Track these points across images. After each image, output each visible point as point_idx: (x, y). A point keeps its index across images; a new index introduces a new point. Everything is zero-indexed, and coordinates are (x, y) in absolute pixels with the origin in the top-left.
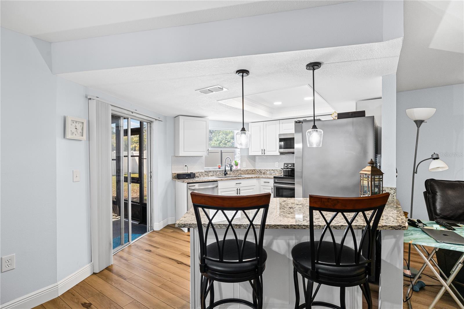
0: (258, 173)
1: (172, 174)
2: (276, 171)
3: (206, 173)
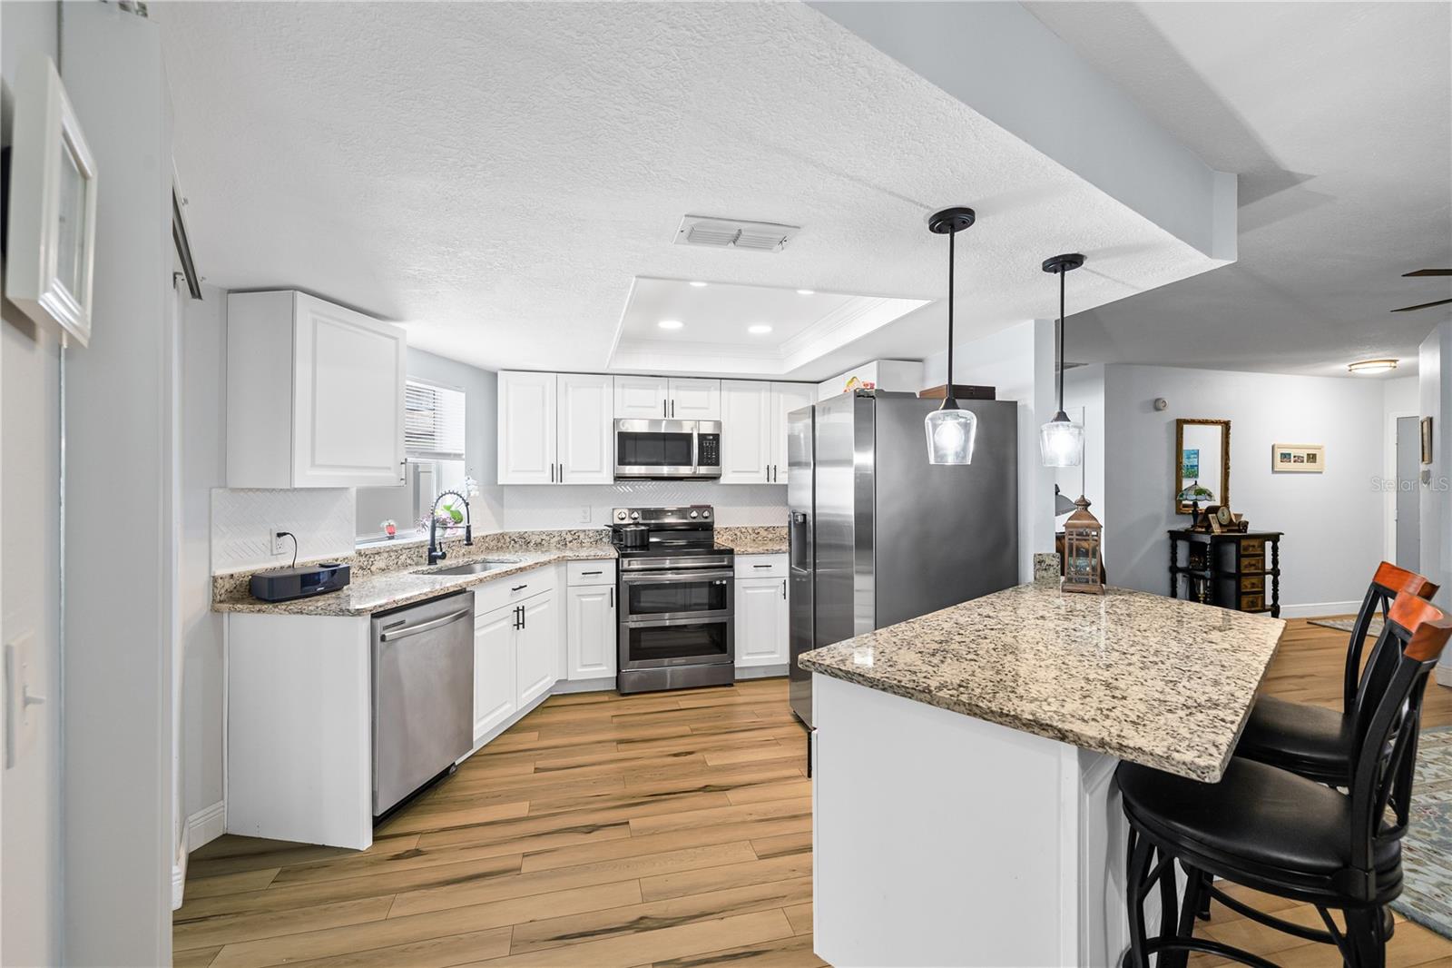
0: (517, 545)
1: (215, 579)
2: (582, 536)
3: (364, 559)
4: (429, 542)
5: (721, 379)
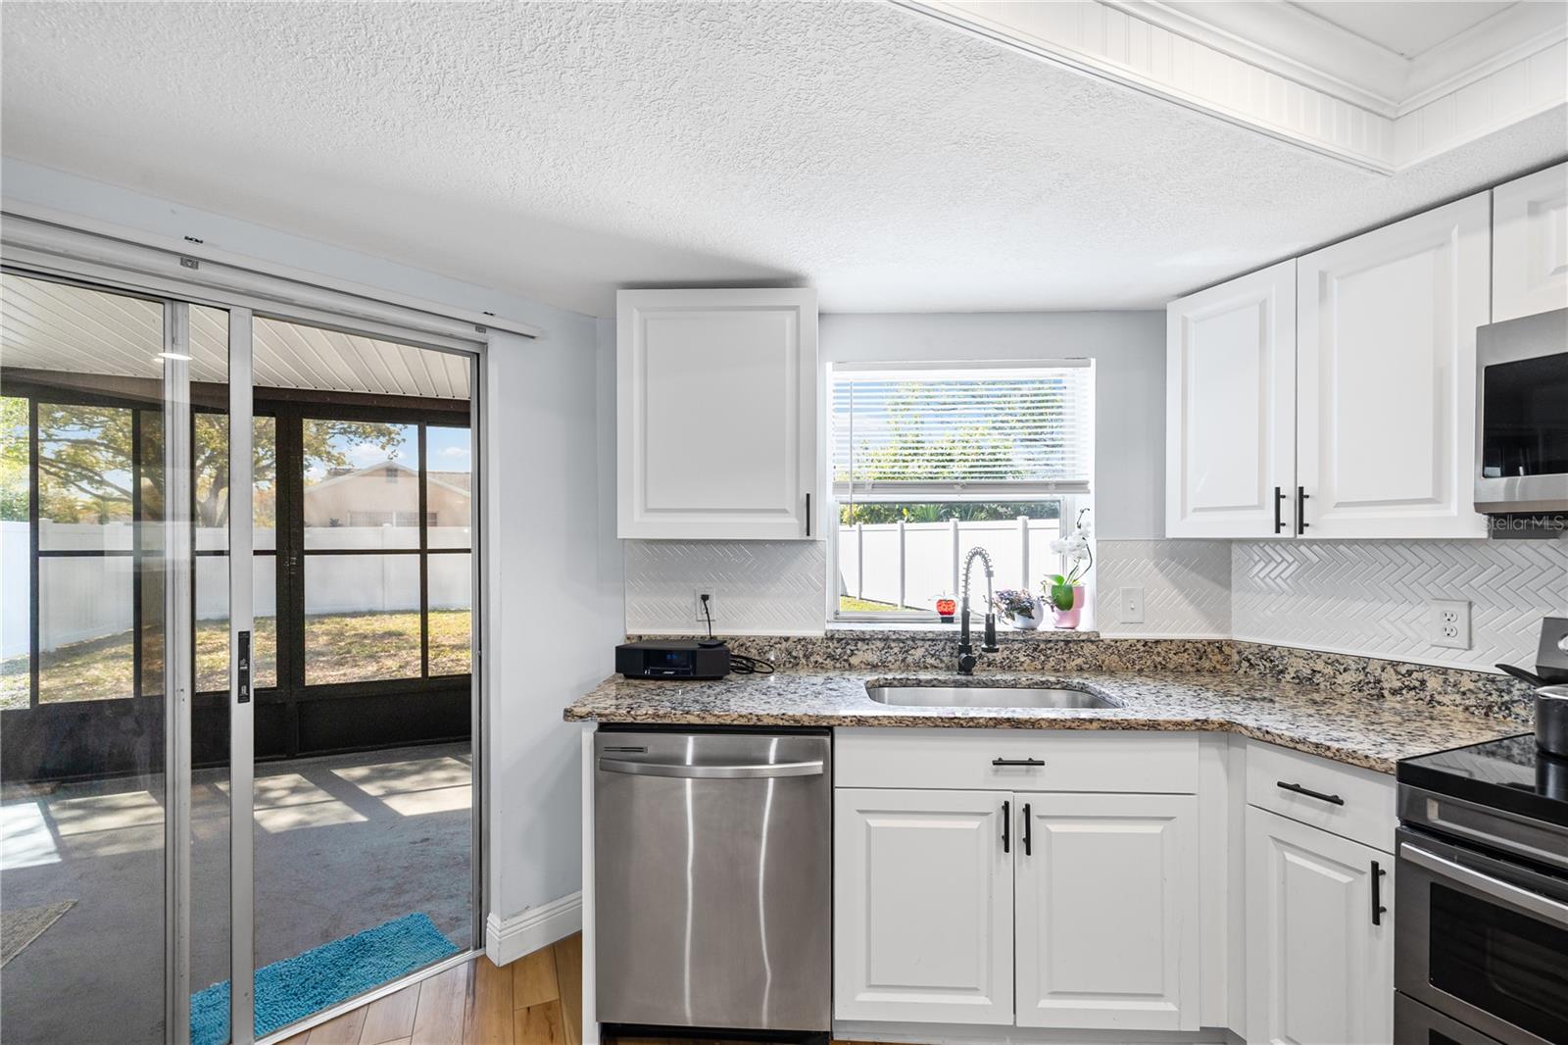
2: (1434, 683)
3: (836, 644)
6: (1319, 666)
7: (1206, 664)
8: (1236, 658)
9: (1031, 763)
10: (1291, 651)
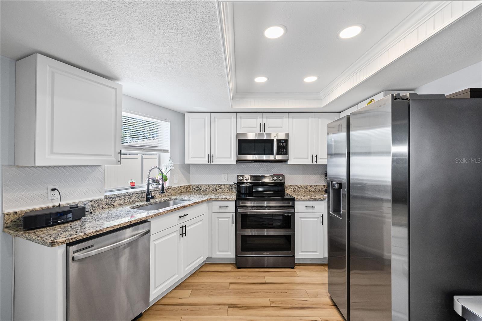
0: (195, 191)
1: (4, 215)
2: (223, 187)
3: (109, 200)
4: (147, 191)
5: (288, 112)
6: (207, 187)
7: (187, 190)
8: (192, 188)
9: (185, 215)
10: (202, 185)
